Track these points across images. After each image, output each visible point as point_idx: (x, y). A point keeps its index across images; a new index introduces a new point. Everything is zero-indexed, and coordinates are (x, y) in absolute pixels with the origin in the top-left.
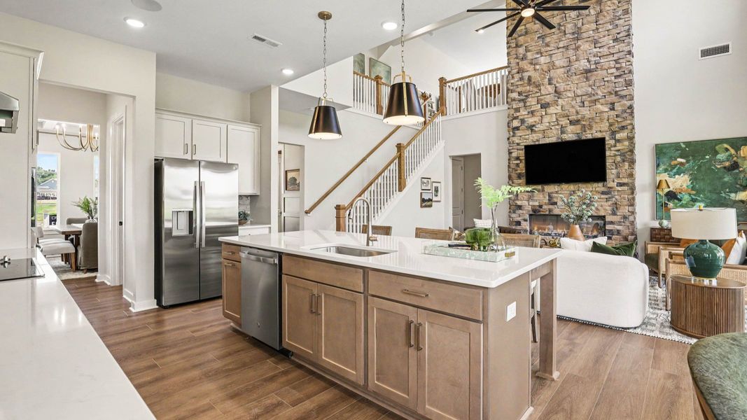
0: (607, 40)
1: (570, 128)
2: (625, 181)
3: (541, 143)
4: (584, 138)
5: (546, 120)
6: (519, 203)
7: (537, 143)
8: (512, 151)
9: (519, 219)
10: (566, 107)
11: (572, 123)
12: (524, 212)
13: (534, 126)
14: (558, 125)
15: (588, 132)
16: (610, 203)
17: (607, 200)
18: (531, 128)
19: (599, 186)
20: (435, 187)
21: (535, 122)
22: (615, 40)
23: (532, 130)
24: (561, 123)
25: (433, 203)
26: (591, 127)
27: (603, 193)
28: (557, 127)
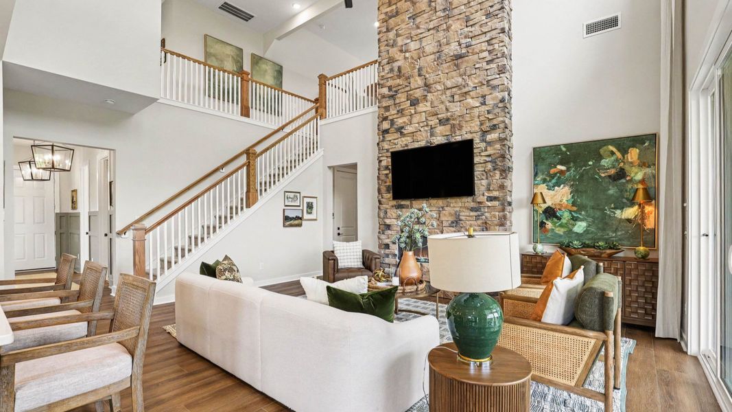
0: (479, 17)
1: (440, 129)
2: (496, 194)
3: (409, 148)
4: (453, 140)
5: (415, 120)
6: (388, 221)
7: (406, 148)
8: (382, 159)
9: (387, 241)
10: (436, 103)
11: (441, 122)
12: (393, 232)
13: (402, 128)
14: (427, 126)
15: (458, 133)
16: (479, 222)
17: (477, 218)
18: (400, 130)
19: (468, 201)
20: (308, 203)
21: (404, 122)
22: (488, 15)
23: (401, 133)
24: (430, 123)
25: (304, 222)
26: (461, 127)
27: (472, 209)
28: (426, 128)
